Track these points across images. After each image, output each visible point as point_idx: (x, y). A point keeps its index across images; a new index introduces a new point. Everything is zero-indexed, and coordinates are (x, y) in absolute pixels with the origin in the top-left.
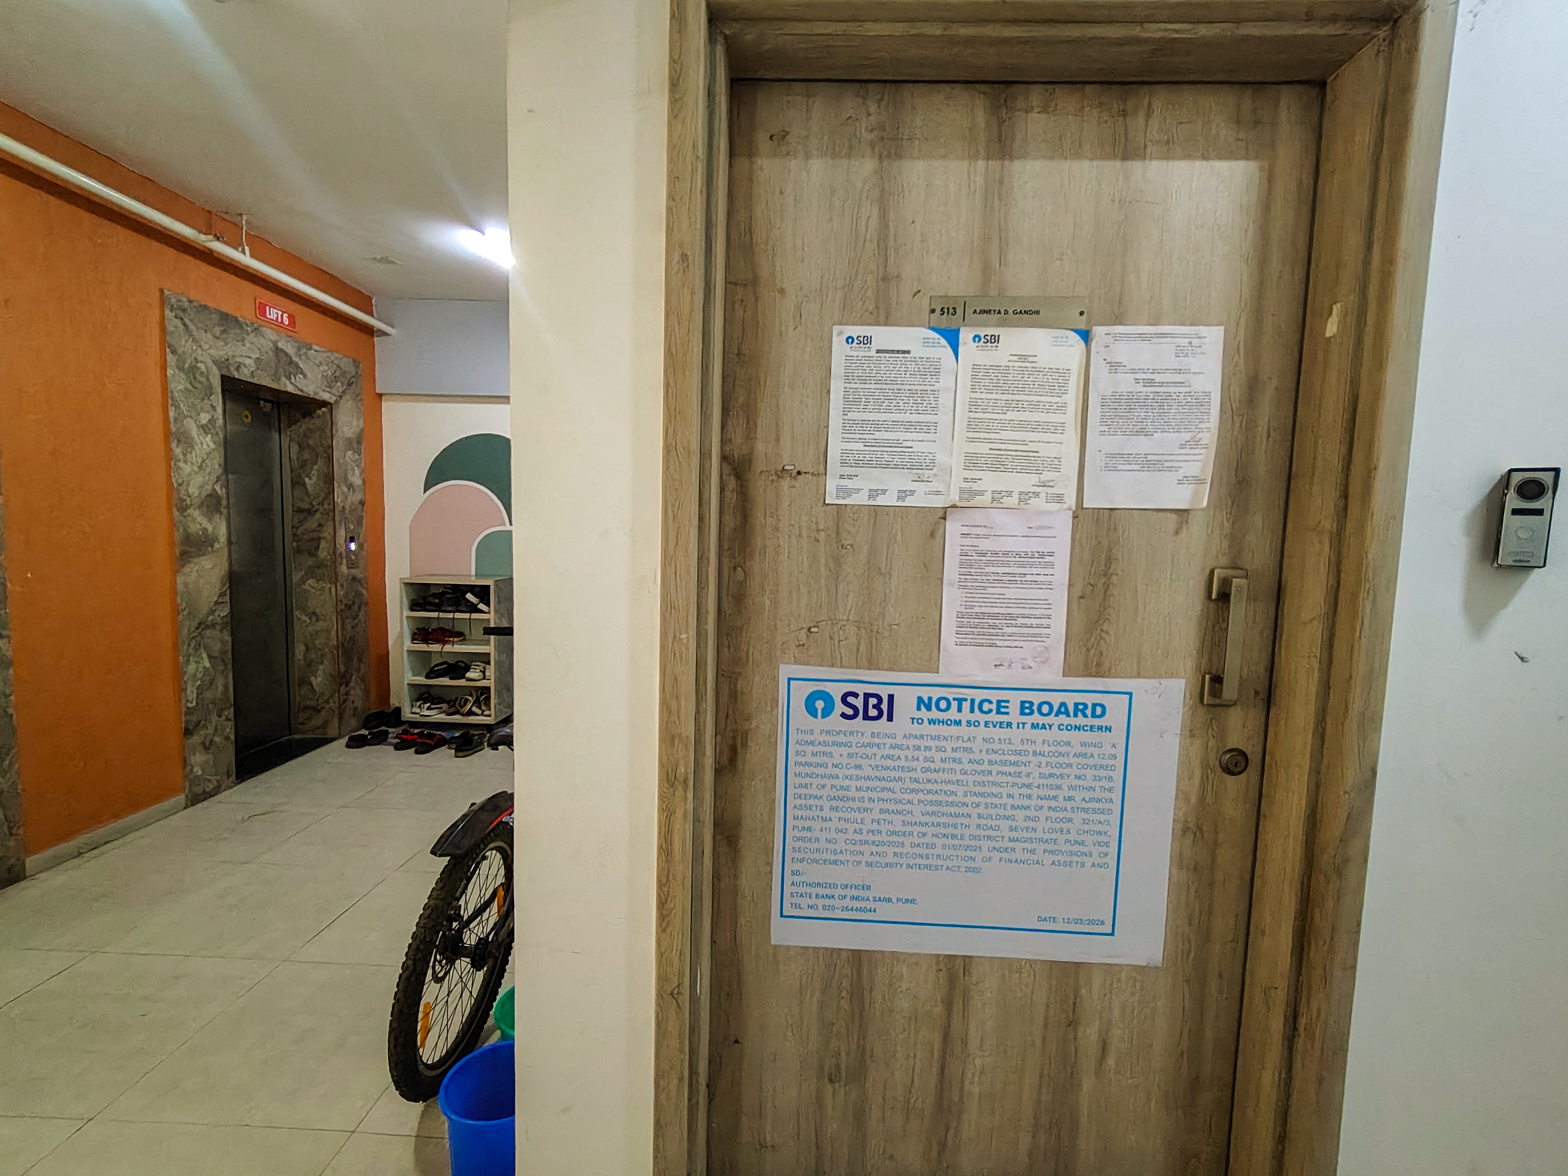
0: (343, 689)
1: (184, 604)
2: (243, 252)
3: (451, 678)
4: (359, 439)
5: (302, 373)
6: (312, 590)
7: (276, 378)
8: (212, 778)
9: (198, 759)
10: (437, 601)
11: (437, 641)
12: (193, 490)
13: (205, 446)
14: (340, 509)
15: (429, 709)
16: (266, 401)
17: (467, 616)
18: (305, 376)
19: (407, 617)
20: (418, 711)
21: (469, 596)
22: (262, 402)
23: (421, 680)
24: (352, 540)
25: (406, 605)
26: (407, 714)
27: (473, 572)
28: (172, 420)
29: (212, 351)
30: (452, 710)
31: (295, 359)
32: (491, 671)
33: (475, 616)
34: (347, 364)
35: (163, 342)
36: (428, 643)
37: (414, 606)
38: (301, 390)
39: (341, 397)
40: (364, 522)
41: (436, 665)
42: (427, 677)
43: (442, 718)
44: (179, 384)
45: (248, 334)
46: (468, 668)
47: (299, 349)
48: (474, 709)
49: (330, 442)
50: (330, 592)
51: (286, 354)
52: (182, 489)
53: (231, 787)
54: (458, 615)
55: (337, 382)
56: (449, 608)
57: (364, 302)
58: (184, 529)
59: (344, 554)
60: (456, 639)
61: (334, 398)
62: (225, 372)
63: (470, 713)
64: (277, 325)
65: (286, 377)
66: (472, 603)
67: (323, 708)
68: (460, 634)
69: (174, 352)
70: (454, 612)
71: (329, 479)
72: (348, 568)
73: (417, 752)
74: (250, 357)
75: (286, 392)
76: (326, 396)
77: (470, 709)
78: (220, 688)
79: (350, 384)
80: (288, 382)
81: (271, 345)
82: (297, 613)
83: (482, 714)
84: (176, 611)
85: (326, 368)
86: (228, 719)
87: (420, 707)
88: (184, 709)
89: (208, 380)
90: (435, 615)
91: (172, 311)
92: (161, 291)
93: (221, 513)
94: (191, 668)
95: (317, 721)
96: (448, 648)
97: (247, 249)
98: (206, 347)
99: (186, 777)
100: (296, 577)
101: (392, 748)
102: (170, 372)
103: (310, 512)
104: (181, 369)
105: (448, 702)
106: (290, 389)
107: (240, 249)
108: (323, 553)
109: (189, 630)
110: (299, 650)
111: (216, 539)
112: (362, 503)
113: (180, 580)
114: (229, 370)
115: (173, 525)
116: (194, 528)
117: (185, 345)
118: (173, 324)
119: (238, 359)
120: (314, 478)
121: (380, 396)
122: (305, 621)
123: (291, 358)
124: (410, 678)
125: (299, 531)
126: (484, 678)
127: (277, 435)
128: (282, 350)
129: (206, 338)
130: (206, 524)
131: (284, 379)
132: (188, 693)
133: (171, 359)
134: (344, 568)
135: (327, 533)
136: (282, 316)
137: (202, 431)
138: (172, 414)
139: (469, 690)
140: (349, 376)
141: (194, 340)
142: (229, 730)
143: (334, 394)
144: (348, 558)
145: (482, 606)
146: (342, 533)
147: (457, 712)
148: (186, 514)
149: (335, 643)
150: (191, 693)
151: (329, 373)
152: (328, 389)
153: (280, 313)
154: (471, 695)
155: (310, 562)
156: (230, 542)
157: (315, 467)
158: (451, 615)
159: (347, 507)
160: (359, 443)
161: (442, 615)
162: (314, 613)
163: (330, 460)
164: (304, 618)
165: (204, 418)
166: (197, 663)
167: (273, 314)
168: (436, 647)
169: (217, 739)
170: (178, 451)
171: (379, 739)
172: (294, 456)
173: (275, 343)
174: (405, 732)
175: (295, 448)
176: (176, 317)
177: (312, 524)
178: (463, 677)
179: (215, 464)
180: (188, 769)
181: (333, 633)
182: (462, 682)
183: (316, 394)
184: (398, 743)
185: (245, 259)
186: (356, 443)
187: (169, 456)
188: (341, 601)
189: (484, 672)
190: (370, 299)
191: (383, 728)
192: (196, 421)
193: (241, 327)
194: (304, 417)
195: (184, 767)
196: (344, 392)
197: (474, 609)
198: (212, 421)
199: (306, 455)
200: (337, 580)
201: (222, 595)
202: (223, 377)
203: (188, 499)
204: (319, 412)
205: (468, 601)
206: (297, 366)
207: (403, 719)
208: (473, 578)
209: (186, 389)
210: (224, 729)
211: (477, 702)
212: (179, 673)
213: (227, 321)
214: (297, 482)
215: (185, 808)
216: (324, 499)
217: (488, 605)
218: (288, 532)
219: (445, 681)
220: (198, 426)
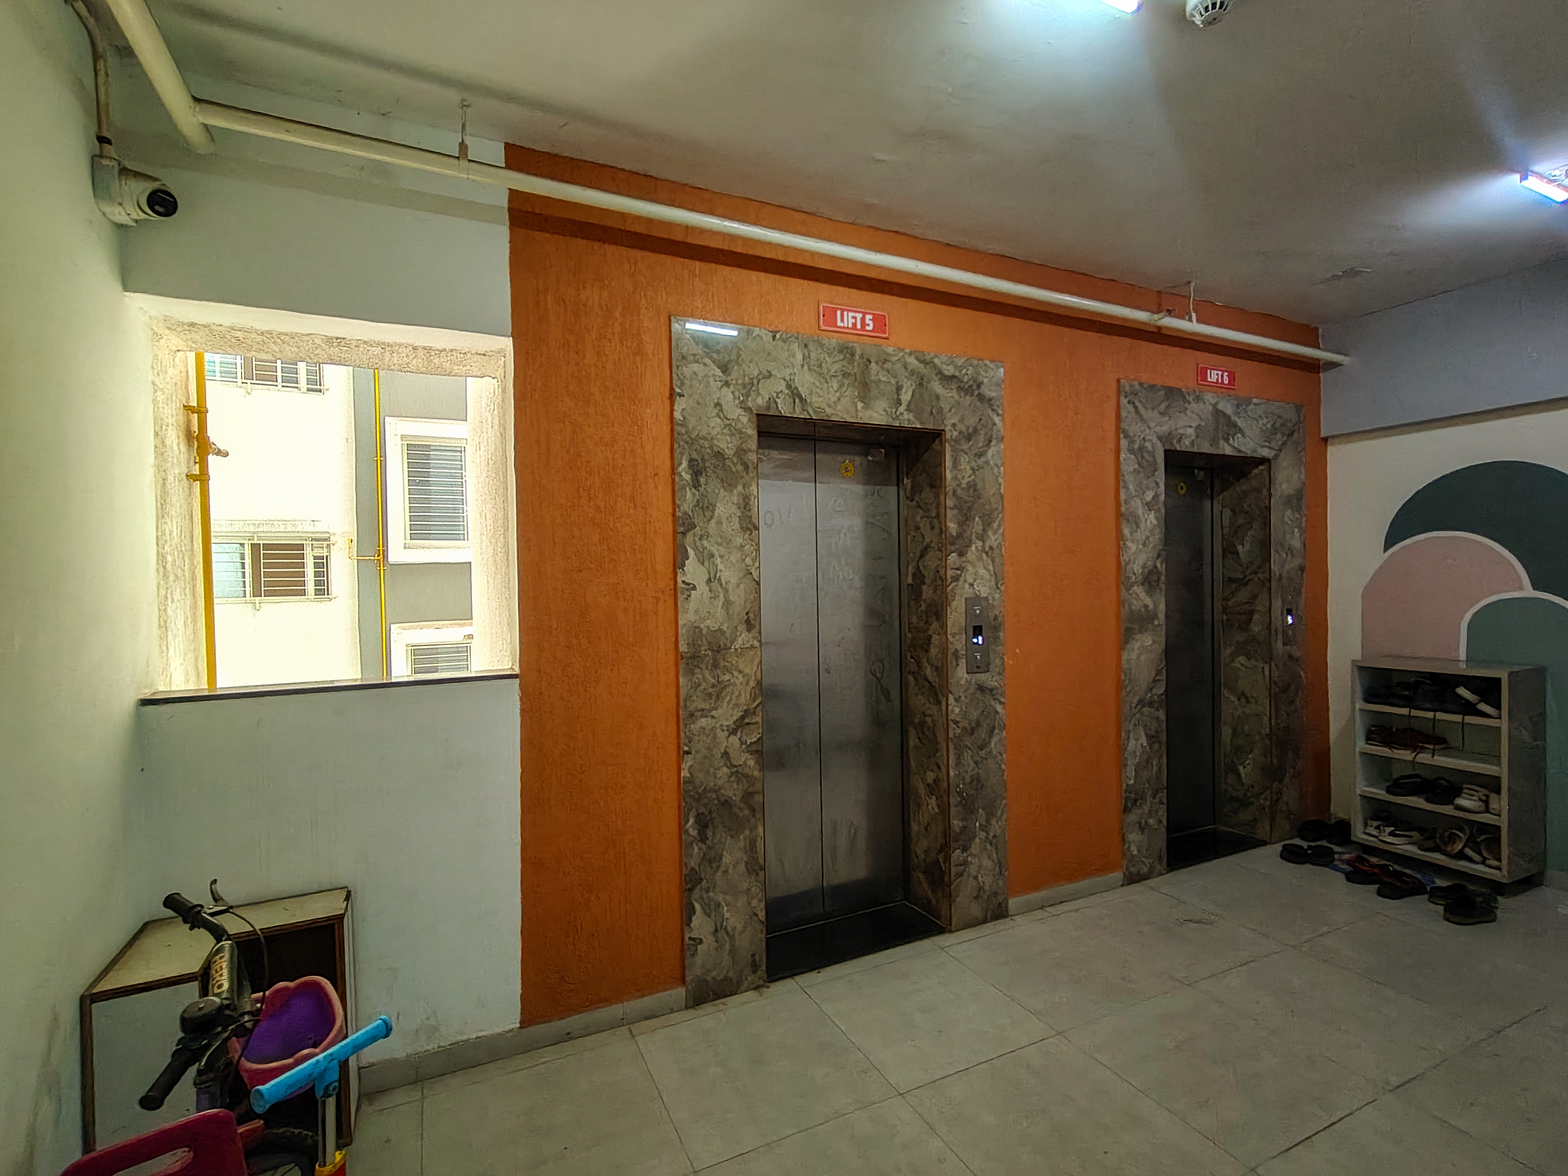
0: (1275, 785)
1: (1127, 681)
2: (1190, 320)
3: (1428, 800)
4: (1299, 495)
5: (1241, 431)
6: (1243, 669)
7: (1214, 442)
8: (1146, 861)
9: (1134, 837)
10: (1407, 693)
11: (1406, 747)
12: (1137, 567)
13: (1148, 522)
14: (1277, 576)
15: (1391, 834)
16: (1200, 469)
17: (1457, 718)
18: (1243, 435)
19: (1361, 710)
20: (1375, 833)
21: (1462, 691)
22: (1196, 471)
23: (1380, 793)
24: (1289, 612)
25: (1359, 694)
26: (1359, 833)
27: (1463, 656)
28: (1123, 502)
29: (1158, 429)
30: (1429, 844)
31: (1234, 418)
32: (1501, 803)
33: (1469, 719)
34: (1289, 413)
35: (1118, 429)
36: (1391, 748)
37: (1370, 696)
38: (1240, 451)
39: (1280, 450)
40: (1303, 590)
41: (1403, 777)
42: (1388, 792)
43: (1412, 850)
44: (1129, 464)
45: (1189, 403)
46: (1458, 792)
47: (1238, 406)
48: (1469, 852)
49: (1267, 503)
50: (1263, 671)
51: (1225, 415)
52: (1128, 568)
53: (1162, 875)
54: (1440, 716)
55: (1276, 434)
56: (1428, 706)
57: (1309, 336)
58: (1130, 607)
59: (1280, 629)
60: (1437, 747)
61: (1273, 453)
62: (1168, 447)
63: (1461, 856)
64: (1218, 386)
65: (1224, 438)
66: (1467, 701)
67: (1252, 803)
68: (1442, 741)
69: (1126, 436)
70: (1435, 710)
71: (1265, 545)
72: (1285, 644)
73: (1380, 893)
74: (1190, 427)
75: (1224, 455)
76: (1265, 453)
77: (1462, 850)
78: (1155, 769)
79: (1290, 435)
80: (1226, 445)
81: (1210, 408)
82: (1225, 693)
83: (1483, 863)
84: (1120, 686)
85: (1265, 421)
86: (1161, 803)
87: (1377, 828)
88: (1124, 786)
89: (1154, 457)
90: (1404, 711)
91: (1126, 397)
92: (1118, 381)
93: (1161, 589)
94: (1132, 744)
95: (1244, 816)
96: (1424, 758)
97: (1194, 315)
98: (1152, 425)
99: (1124, 855)
100: (1226, 652)
101: (1341, 876)
102: (1123, 456)
103: (1243, 582)
104: (1131, 451)
105: (1420, 830)
106: (1228, 451)
107: (1187, 318)
108: (1256, 628)
109: (1131, 706)
110: (1226, 732)
111: (1155, 616)
112: (1302, 569)
113: (1125, 656)
114: (1172, 444)
115: (1120, 603)
116: (1137, 605)
117: (1135, 428)
118: (1127, 410)
119: (1181, 431)
120: (1248, 546)
121: (1325, 440)
122: (1233, 702)
123: (1230, 418)
124: (1362, 787)
125: (1230, 603)
126: (1487, 811)
127: (1209, 503)
128: (1221, 411)
129: (1152, 416)
130: (1149, 602)
131: (1222, 442)
132: (1128, 770)
133: (1124, 443)
134: (1279, 644)
135: (1260, 605)
136: (1222, 376)
137: (1146, 508)
138: (1123, 497)
139: (1460, 824)
140: (1290, 425)
141: (1142, 419)
142: (1162, 813)
143: (1273, 449)
144: (1285, 634)
145: (1483, 707)
146: (1277, 604)
147: (1436, 849)
148: (1131, 592)
149: (1268, 731)
150: (1130, 771)
151: (1269, 426)
152: (1267, 444)
153: (1220, 373)
154: (1461, 830)
155: (1240, 637)
156: (1167, 617)
157: (1249, 533)
158: (1430, 715)
159: (1284, 575)
160: (1299, 499)
161: (1414, 713)
162: (1243, 694)
163: (1266, 524)
164: (1233, 698)
165: (1149, 495)
166: (1137, 740)
167: (1213, 376)
168: (1406, 755)
169: (1151, 821)
170: (1126, 531)
171: (1322, 858)
172: (1226, 522)
173: (1214, 406)
174: (1360, 859)
175: (1227, 513)
176: (1129, 403)
177: (1243, 595)
178: (1450, 802)
179: (1156, 539)
180: (1127, 846)
181: (1266, 719)
182: (1448, 810)
183: (1254, 451)
184: (1350, 872)
185: (1192, 326)
186: (1296, 501)
187: (1120, 536)
188: (1275, 683)
189: (1486, 802)
190: (1316, 329)
191: (1324, 843)
192: (1141, 500)
193: (1184, 398)
194: (1239, 480)
195: (1124, 844)
196: (1284, 444)
197: (1469, 709)
198: (1156, 497)
199: (1241, 520)
200: (1271, 659)
201: (1158, 672)
202: (1167, 452)
203: (1134, 577)
204: (1256, 471)
205: (1460, 697)
206: (1235, 425)
207: (1354, 839)
208: (1463, 666)
209: (1134, 470)
210: (1157, 811)
211: (1471, 842)
212: (1121, 749)
213: (1172, 393)
214: (1230, 551)
215: (1122, 885)
216: (1260, 567)
217: (1498, 706)
218: (1218, 604)
219: (1417, 802)
220: (1142, 503)
